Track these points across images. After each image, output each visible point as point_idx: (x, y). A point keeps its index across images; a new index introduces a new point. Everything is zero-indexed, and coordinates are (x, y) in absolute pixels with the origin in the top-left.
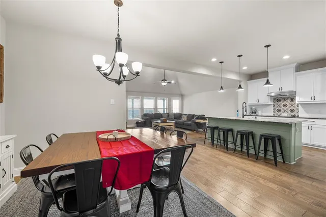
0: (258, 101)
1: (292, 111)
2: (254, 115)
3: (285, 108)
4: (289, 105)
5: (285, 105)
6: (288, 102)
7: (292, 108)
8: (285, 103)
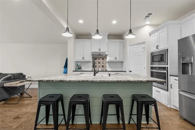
0: (83, 58)
1: (103, 66)
2: (79, 70)
3: (99, 65)
4: (101, 63)
5: (99, 63)
6: (101, 60)
7: (103, 64)
8: (99, 61)
